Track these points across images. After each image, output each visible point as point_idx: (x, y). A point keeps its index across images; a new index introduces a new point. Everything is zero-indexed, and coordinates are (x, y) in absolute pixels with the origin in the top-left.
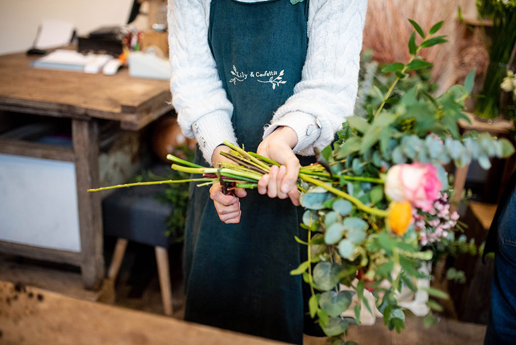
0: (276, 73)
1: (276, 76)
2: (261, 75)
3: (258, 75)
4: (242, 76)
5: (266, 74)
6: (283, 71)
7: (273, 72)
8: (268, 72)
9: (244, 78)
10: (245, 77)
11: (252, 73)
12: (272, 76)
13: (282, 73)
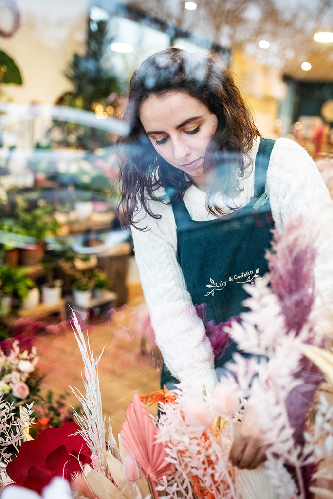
0: (252, 272)
1: (253, 275)
2: (239, 277)
3: (236, 277)
4: (221, 285)
5: (243, 275)
6: (258, 269)
7: (249, 272)
8: (245, 273)
9: (223, 286)
10: (224, 284)
11: (230, 278)
12: (249, 276)
13: (257, 271)
